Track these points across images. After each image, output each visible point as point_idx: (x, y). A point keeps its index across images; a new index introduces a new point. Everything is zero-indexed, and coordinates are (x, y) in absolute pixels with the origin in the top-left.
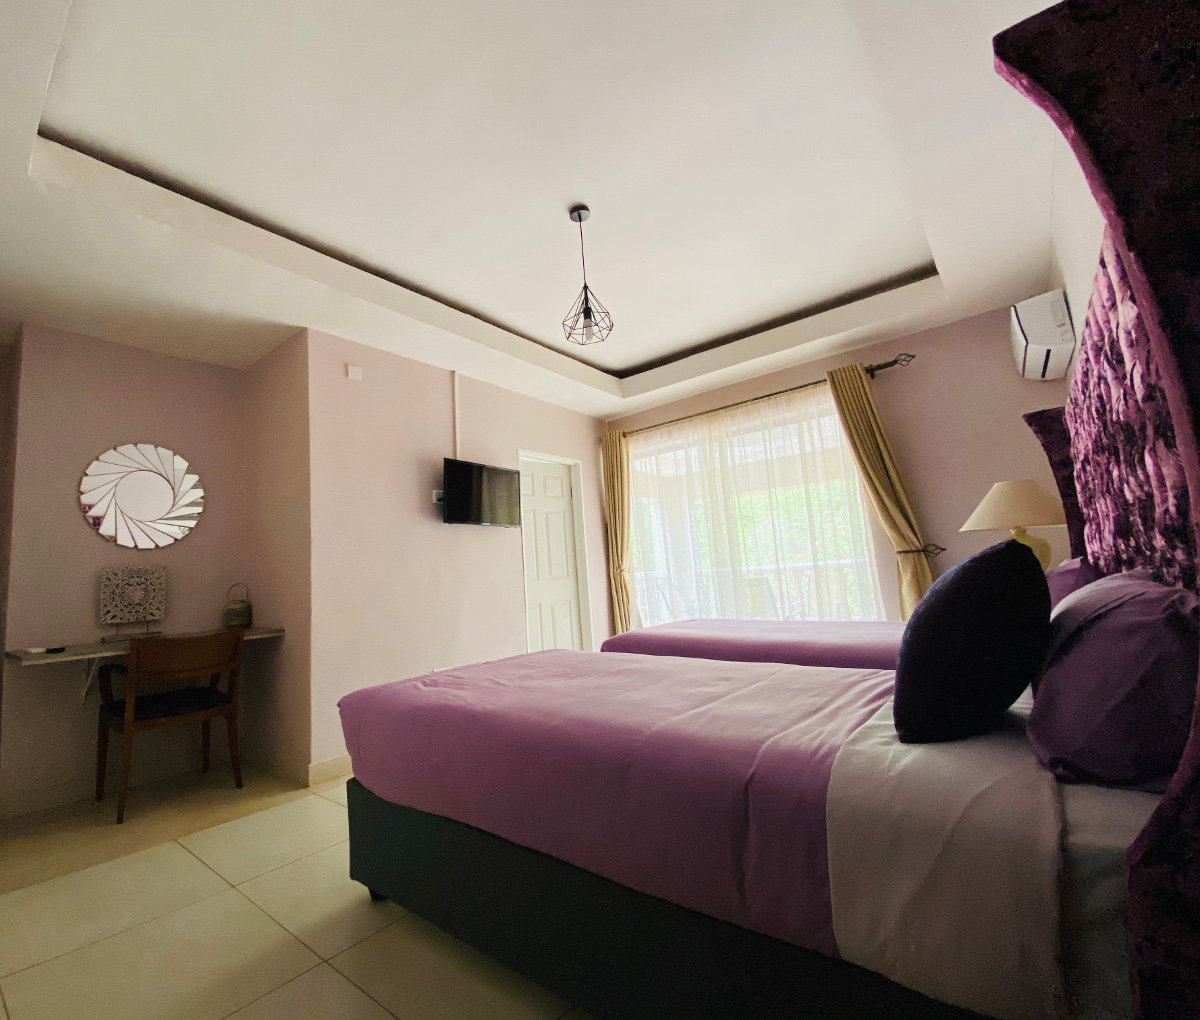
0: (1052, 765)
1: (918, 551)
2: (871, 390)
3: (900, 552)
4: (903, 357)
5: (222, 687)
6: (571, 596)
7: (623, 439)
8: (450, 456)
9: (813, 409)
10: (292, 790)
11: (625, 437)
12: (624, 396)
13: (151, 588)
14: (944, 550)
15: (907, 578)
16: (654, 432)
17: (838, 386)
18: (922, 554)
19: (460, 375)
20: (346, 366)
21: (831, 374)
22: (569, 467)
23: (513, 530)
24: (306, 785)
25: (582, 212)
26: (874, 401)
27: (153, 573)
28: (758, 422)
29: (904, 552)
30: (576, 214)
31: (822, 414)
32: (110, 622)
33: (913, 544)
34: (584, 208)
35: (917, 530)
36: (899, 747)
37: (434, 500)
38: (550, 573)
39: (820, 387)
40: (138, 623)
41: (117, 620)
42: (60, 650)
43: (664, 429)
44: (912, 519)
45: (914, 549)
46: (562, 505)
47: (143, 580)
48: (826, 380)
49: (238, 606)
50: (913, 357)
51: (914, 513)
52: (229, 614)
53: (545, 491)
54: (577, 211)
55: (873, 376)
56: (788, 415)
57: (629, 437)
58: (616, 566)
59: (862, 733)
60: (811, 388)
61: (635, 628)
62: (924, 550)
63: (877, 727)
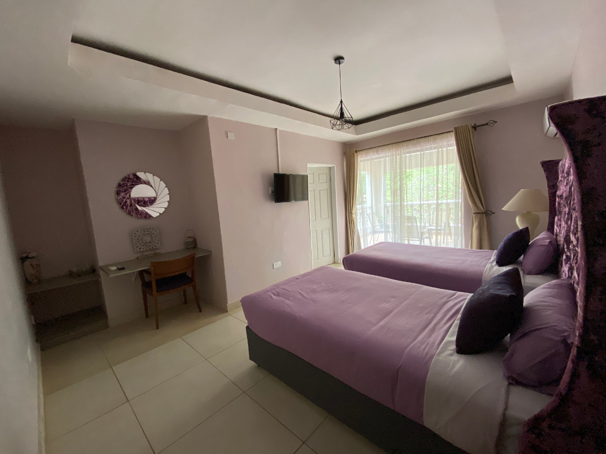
0: (509, 378)
1: (483, 213)
2: (473, 137)
3: (474, 213)
4: (492, 122)
5: (189, 275)
6: (329, 225)
7: (355, 154)
8: (276, 172)
9: (445, 143)
10: (221, 313)
11: (356, 152)
12: (357, 134)
13: (153, 236)
14: (494, 213)
15: (476, 225)
16: (370, 150)
17: (458, 134)
18: (484, 214)
19: (279, 130)
20: (227, 133)
21: (456, 129)
22: (330, 168)
23: (305, 202)
24: (226, 311)
25: (341, 60)
26: (474, 142)
27: (153, 229)
28: (419, 148)
29: (476, 213)
30: (338, 61)
31: (449, 146)
32: (138, 250)
33: (481, 210)
34: (342, 58)
35: (484, 204)
36: (456, 357)
37: (270, 192)
38: (321, 217)
39: (451, 133)
40: (150, 250)
41: (141, 250)
42: (123, 269)
43: (375, 150)
44: (482, 199)
45: (481, 212)
46: (326, 186)
47: (149, 232)
48: (452, 131)
49: (190, 240)
50: (496, 122)
51: (483, 196)
52: (187, 243)
53: (319, 180)
54: (338, 59)
55: (475, 129)
56: (433, 146)
57: (358, 153)
58: (350, 212)
59: (443, 348)
60: (445, 134)
61: (357, 248)
62: (485, 213)
63: (449, 342)
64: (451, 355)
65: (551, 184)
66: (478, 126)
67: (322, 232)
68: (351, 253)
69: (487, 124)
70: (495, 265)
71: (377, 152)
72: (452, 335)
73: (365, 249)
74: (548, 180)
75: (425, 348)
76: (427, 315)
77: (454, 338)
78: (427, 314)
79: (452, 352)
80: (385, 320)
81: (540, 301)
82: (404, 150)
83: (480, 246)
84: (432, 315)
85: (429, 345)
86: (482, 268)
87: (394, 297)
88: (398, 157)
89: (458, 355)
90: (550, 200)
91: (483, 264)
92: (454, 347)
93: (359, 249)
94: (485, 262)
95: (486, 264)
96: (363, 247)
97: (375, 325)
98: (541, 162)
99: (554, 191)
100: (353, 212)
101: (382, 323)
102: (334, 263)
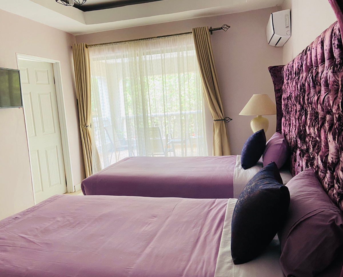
1: (222, 120)
3: (215, 120)
7: (85, 49)
11: (87, 47)
12: (86, 24)
14: (231, 120)
15: (217, 131)
16: (104, 47)
17: (197, 36)
21: (194, 30)
22: (52, 64)
29: (217, 120)
31: (188, 49)
35: (222, 110)
39: (189, 35)
45: (220, 119)
46: (49, 88)
48: (191, 32)
50: (229, 27)
53: (37, 80)
55: (212, 33)
57: (89, 48)
58: (84, 124)
59: (220, 261)
60: (184, 36)
61: (96, 169)
62: (224, 120)
63: (224, 254)
64: (230, 268)
65: (277, 88)
66: (215, 30)
67: (46, 152)
68: (88, 176)
69: (222, 28)
70: (241, 169)
71: (113, 50)
72: (225, 246)
73: (106, 169)
74: (275, 85)
75: (202, 268)
76: (194, 230)
77: (229, 248)
78: (194, 227)
79: (230, 263)
80: (150, 245)
81: (300, 192)
82: (143, 50)
83: (222, 153)
84: (200, 228)
85: (205, 263)
86: (231, 173)
87: (155, 217)
88: (138, 58)
89: (236, 266)
90: (277, 103)
91: (230, 169)
92: (230, 258)
93: (98, 171)
94: (232, 167)
95: (234, 168)
96: (103, 167)
97: (139, 255)
98: (269, 68)
99: (279, 94)
100: (88, 124)
101: (148, 250)
102: (67, 192)
